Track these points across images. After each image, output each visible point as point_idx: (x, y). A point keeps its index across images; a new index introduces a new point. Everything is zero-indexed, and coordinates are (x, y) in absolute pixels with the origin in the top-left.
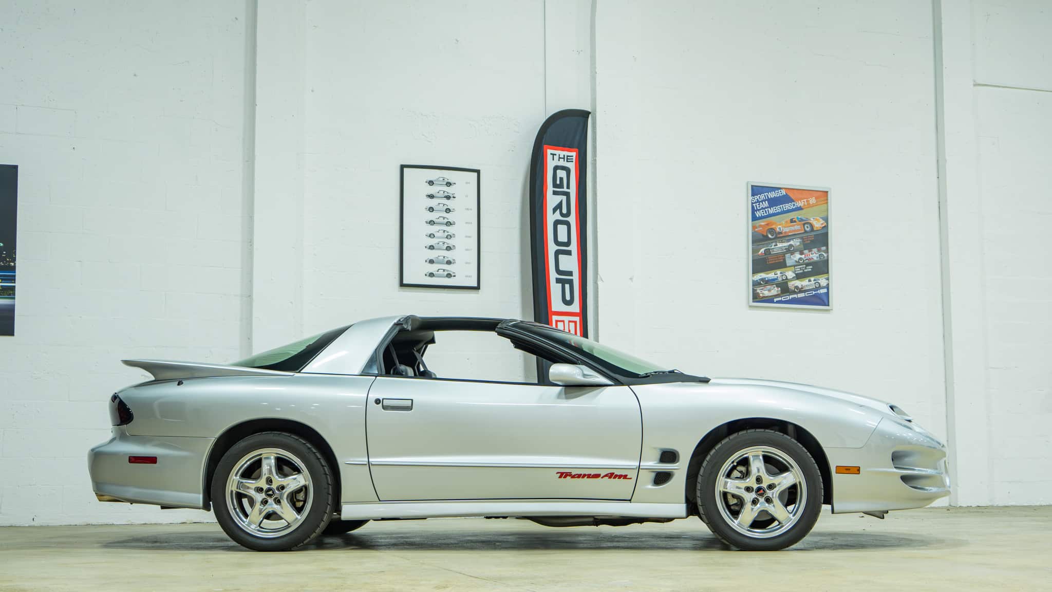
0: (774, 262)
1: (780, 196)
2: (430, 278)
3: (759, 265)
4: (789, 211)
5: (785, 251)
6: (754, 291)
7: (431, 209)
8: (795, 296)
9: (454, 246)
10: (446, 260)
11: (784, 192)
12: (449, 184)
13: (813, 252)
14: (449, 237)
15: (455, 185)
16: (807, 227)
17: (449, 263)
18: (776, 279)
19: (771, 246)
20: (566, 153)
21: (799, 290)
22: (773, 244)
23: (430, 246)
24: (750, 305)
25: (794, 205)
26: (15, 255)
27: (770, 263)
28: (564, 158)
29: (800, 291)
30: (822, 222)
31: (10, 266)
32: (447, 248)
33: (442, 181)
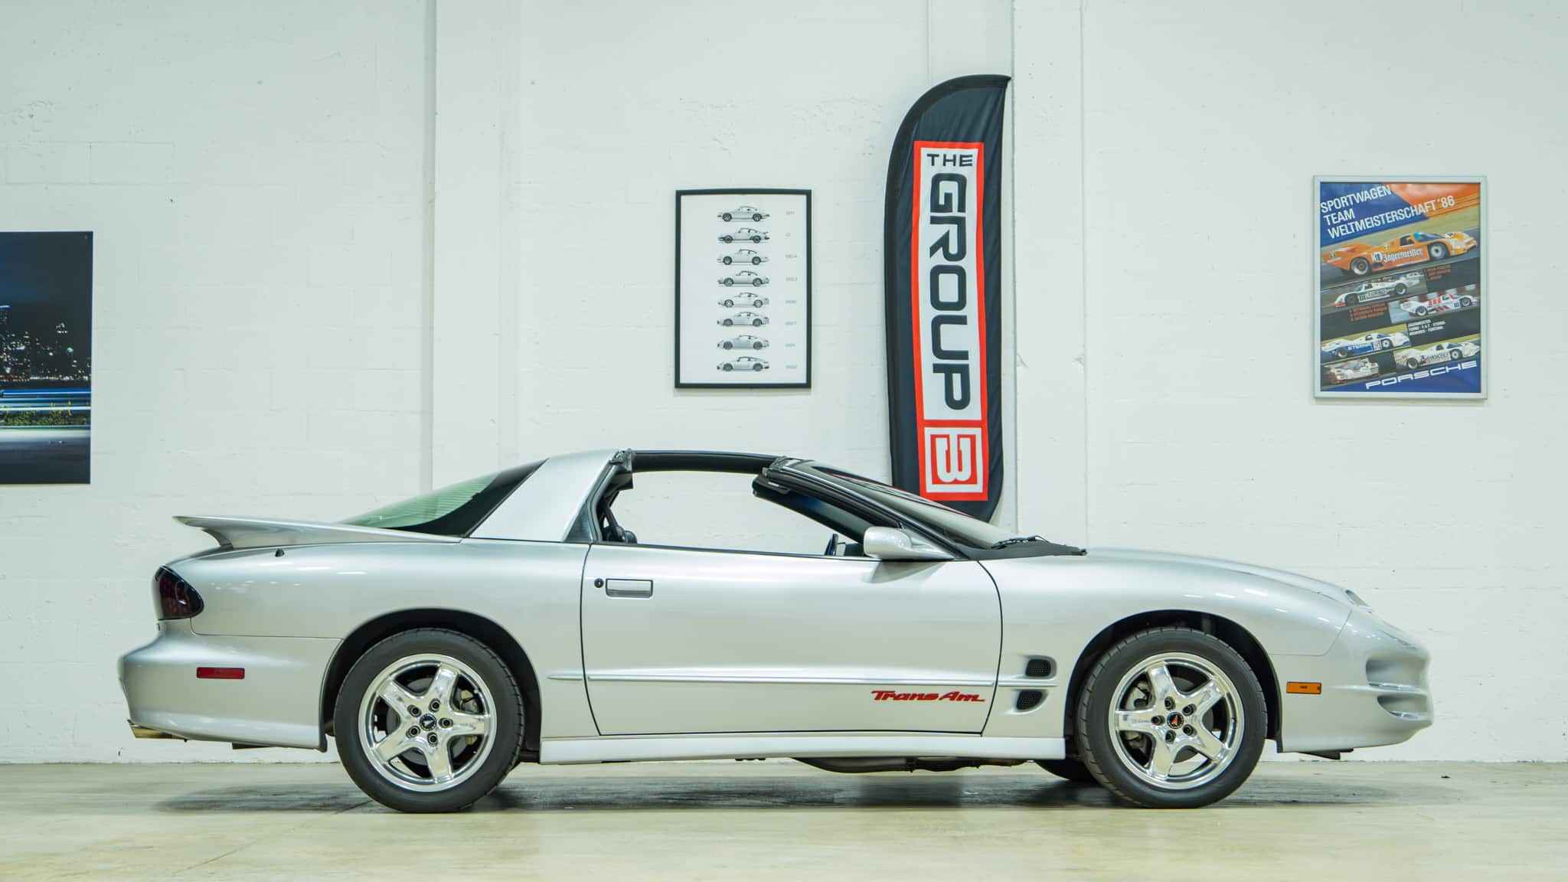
0: (1365, 317)
1: (1379, 198)
2: (725, 373)
3: (1333, 324)
4: (1397, 224)
5: (1388, 296)
6: (1323, 370)
7: (728, 260)
8: (1410, 376)
9: (766, 318)
10: (753, 341)
11: (1387, 191)
12: (758, 217)
13: (1447, 296)
14: (758, 304)
15: (768, 218)
16: (1437, 251)
17: (758, 346)
18: (1369, 348)
19: (1360, 290)
20: (958, 152)
21: (1416, 365)
22: (1364, 285)
23: (726, 320)
24: (1316, 395)
25: (1409, 212)
26: (90, 365)
27: (1357, 319)
28: (954, 161)
29: (1418, 367)
30: (1468, 239)
31: (83, 381)
32: (754, 322)
33: (745, 213)
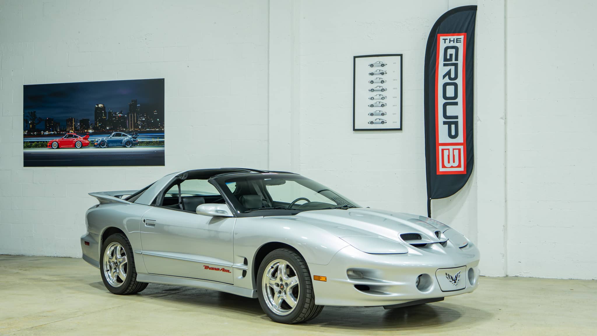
2: (371, 124)
7: (372, 82)
9: (386, 104)
10: (381, 113)
12: (383, 65)
14: (383, 98)
15: (387, 65)
17: (383, 114)
20: (455, 37)
23: (371, 105)
26: (164, 125)
28: (454, 41)
31: (162, 130)
32: (381, 105)
33: (378, 64)
